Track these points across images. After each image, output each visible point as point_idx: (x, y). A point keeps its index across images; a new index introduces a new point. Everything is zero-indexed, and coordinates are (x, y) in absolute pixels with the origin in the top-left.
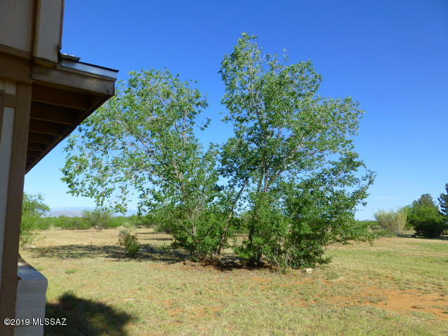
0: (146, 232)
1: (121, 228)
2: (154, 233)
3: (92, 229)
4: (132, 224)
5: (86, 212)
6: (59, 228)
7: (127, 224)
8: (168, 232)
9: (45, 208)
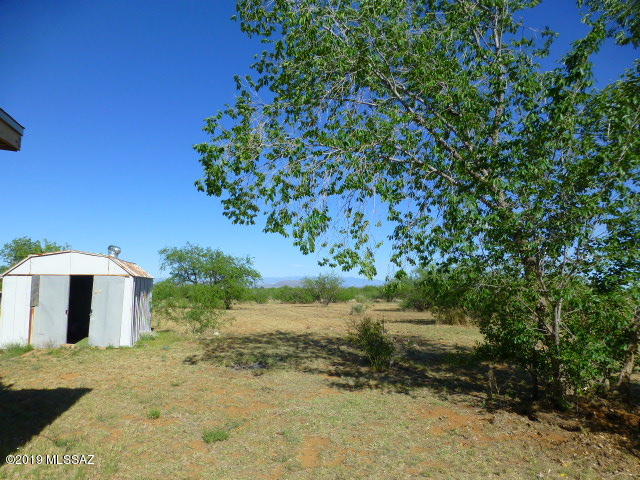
0: (387, 308)
1: (353, 303)
2: (398, 310)
3: (317, 303)
4: (368, 297)
5: (308, 281)
6: (279, 301)
7: (361, 296)
8: (420, 309)
9: (256, 275)
